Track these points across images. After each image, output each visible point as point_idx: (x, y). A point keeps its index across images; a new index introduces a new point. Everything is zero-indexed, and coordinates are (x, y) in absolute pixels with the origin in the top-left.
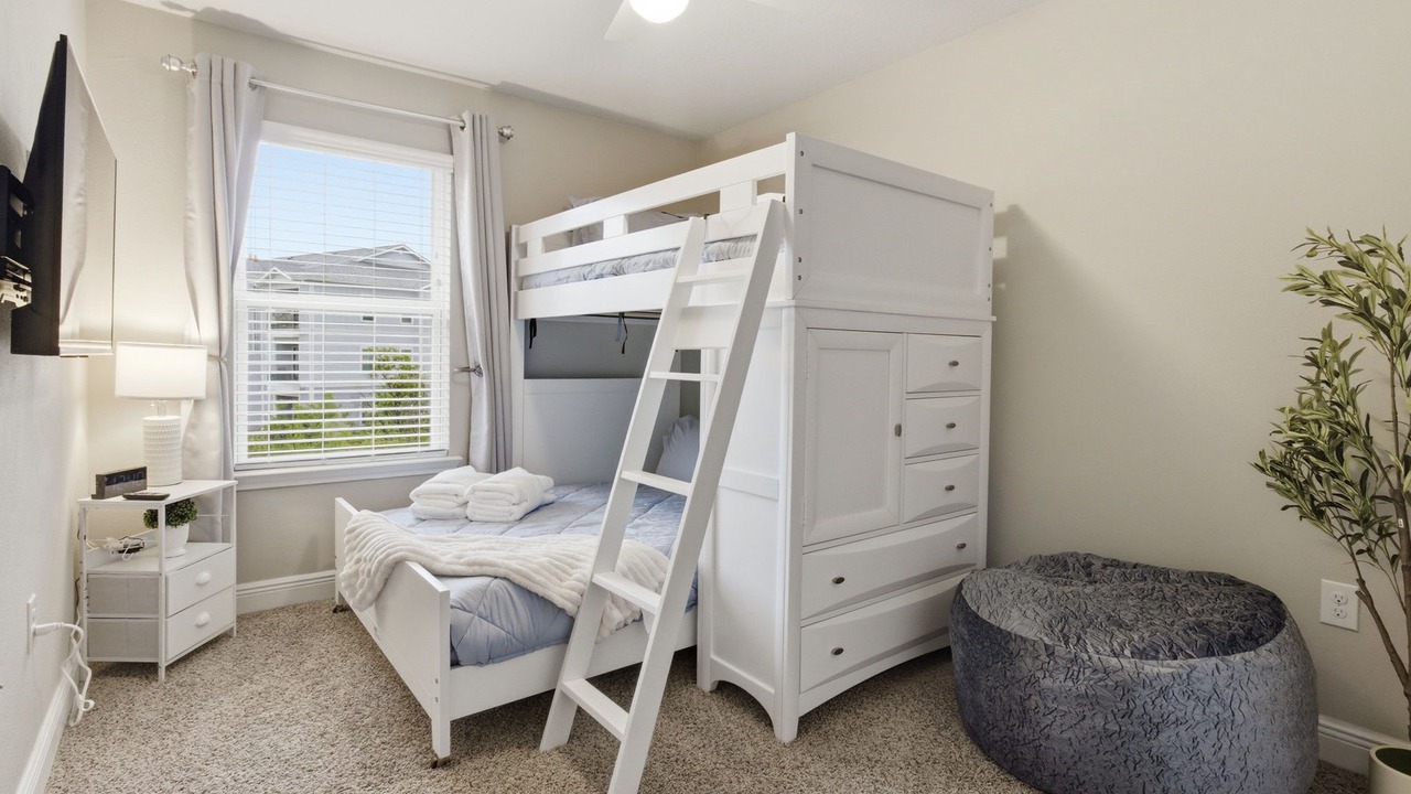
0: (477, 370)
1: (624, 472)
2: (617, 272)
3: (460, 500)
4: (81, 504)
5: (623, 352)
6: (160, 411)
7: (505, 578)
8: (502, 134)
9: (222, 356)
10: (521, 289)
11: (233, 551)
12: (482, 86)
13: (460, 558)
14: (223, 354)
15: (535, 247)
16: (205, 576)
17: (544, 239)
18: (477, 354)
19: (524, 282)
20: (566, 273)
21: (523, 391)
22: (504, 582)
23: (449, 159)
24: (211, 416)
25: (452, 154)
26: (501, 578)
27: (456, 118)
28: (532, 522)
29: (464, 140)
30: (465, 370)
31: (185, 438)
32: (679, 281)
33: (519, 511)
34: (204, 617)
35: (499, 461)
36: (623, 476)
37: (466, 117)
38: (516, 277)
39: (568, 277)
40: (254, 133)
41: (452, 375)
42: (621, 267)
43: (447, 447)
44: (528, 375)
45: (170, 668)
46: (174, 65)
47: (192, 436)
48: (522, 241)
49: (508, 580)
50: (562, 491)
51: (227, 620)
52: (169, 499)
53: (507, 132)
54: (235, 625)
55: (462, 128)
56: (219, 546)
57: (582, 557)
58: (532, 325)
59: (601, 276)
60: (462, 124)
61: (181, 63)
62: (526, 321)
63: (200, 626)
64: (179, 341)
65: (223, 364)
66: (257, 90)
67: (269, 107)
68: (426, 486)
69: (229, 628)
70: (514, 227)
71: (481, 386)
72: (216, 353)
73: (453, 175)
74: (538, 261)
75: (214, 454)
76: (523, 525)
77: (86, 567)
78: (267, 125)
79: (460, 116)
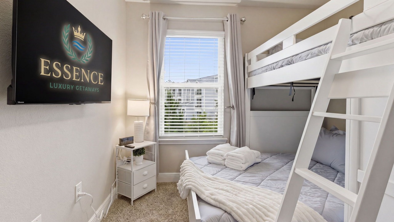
0: (233, 107)
1: (296, 169)
2: (290, 63)
3: (223, 158)
4: (116, 147)
5: (293, 101)
6: (138, 120)
7: (230, 214)
8: (242, 20)
9: (156, 103)
10: (249, 77)
11: (155, 165)
12: (235, 5)
13: (212, 195)
14: (156, 102)
15: (254, 59)
16: (146, 173)
17: (257, 56)
18: (233, 102)
19: (250, 74)
20: (265, 68)
21: (250, 116)
22: (229, 217)
23: (223, 33)
24: (152, 121)
25: (224, 31)
26: (228, 213)
27: (225, 17)
28: (250, 173)
29: (228, 24)
30: (228, 107)
31: (145, 128)
32: (332, 58)
33: (245, 167)
34: (146, 185)
35: (240, 143)
36: (296, 172)
37: (229, 16)
38: (247, 73)
39: (267, 69)
40: (165, 33)
41: (225, 109)
42: (292, 60)
43: (222, 134)
44: (252, 109)
45: (134, 201)
46: (144, 17)
47: (147, 127)
48: (249, 59)
49: (231, 215)
50: (265, 156)
51: (153, 186)
52: (135, 148)
53: (243, 19)
54: (156, 188)
55: (227, 21)
56: (153, 162)
57: (271, 209)
58: (253, 90)
59: (282, 66)
60: (227, 19)
61: (146, 16)
62: (251, 89)
63: (144, 188)
64: (144, 99)
65: (156, 105)
66: (165, 20)
67: (169, 24)
68: (212, 150)
69: (154, 189)
70: (246, 54)
71: (234, 113)
72: (154, 102)
73: (225, 38)
74: (255, 65)
75: (152, 133)
76: (246, 174)
77: (117, 166)
78: (169, 31)
79: (227, 17)
